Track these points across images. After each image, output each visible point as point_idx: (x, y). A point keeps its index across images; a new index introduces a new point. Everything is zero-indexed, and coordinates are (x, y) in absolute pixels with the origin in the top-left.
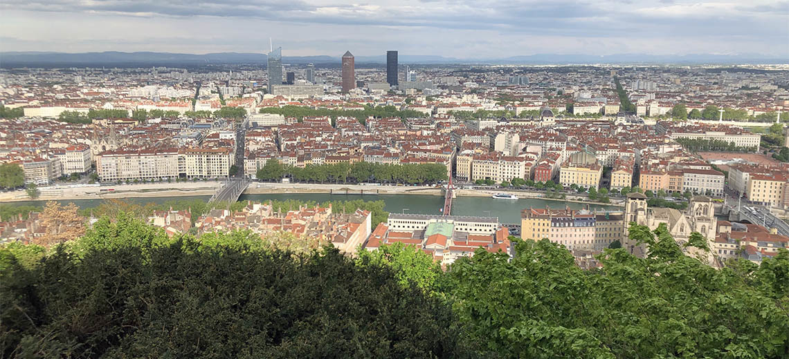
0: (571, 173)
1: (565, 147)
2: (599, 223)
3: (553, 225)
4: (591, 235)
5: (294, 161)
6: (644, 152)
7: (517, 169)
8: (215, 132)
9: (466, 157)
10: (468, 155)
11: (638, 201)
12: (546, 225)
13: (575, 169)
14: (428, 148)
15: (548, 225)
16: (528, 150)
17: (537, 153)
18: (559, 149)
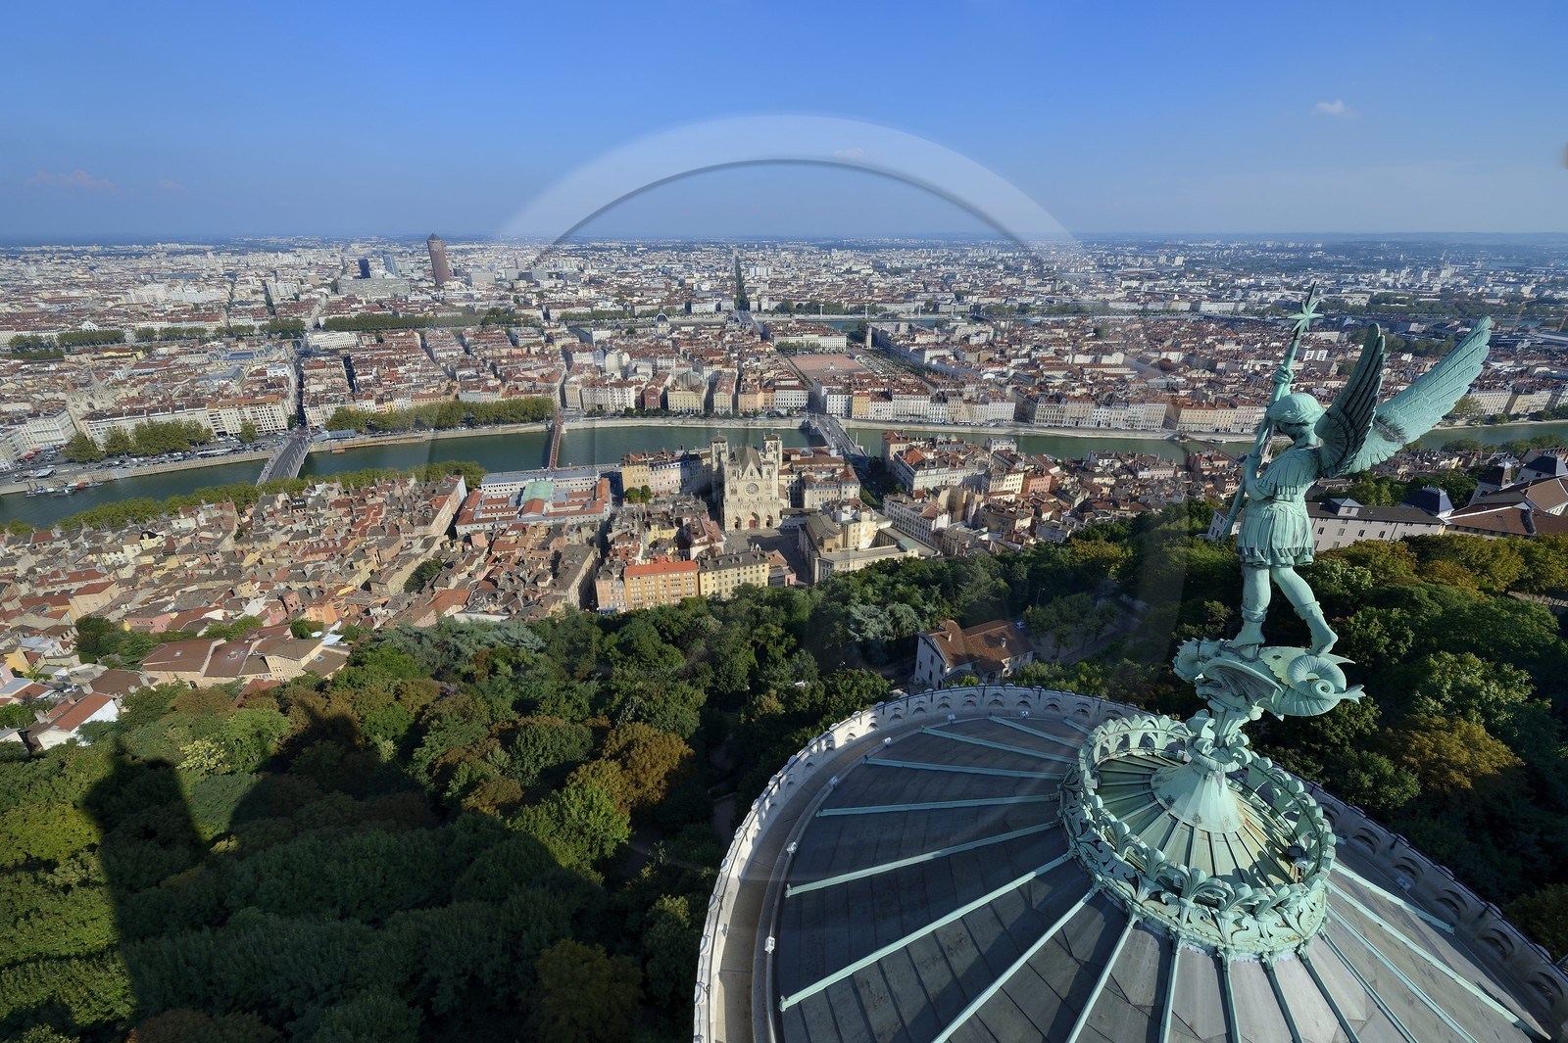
0: (678, 397)
1: (674, 365)
3: (651, 470)
7: (627, 395)
9: (575, 386)
10: (576, 383)
12: (644, 471)
13: (682, 392)
17: (647, 375)
18: (668, 368)
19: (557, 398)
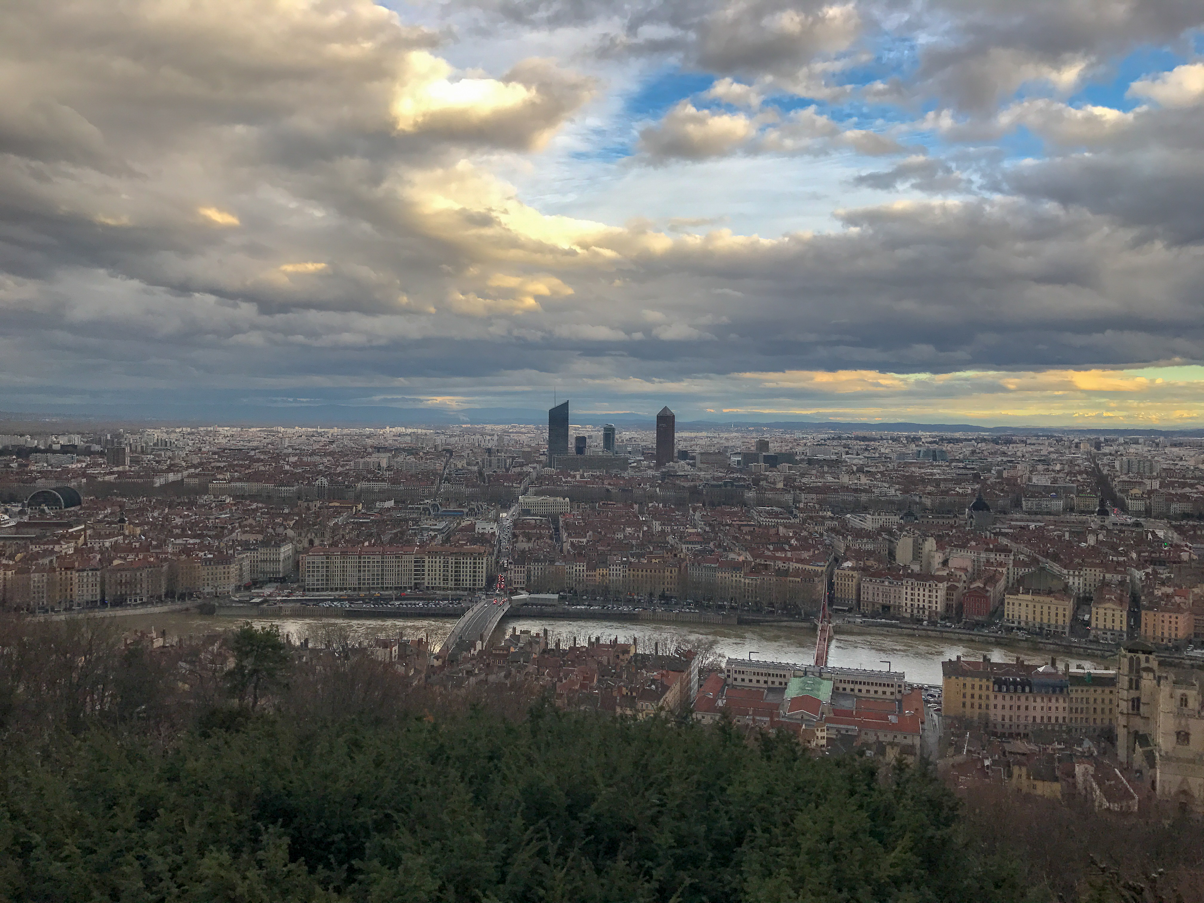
0: (1024, 604)
1: (1011, 562)
2: (1074, 688)
3: (996, 688)
4: (1061, 709)
5: (581, 568)
6: (1147, 574)
7: (934, 594)
8: (470, 522)
9: (851, 573)
10: (852, 569)
11: (1142, 657)
12: (984, 688)
13: (1029, 597)
14: (789, 554)
15: (988, 688)
16: (950, 564)
17: (965, 570)
18: (1001, 564)
19: (821, 588)
